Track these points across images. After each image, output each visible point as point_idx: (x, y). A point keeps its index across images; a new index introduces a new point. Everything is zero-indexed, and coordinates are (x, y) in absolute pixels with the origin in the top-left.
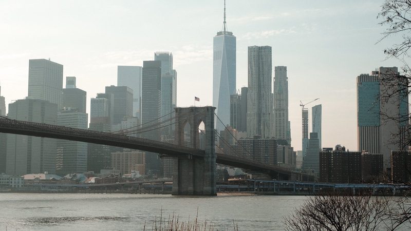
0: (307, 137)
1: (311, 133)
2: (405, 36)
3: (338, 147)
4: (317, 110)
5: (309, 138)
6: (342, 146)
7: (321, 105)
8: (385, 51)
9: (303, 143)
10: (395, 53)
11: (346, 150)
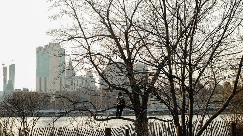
0: (6, 83)
1: (8, 81)
2: (61, 8)
3: (24, 89)
4: (12, 67)
5: (7, 84)
6: (27, 88)
7: (14, 64)
8: (49, 17)
9: (3, 86)
10: (55, 18)
11: (29, 91)
